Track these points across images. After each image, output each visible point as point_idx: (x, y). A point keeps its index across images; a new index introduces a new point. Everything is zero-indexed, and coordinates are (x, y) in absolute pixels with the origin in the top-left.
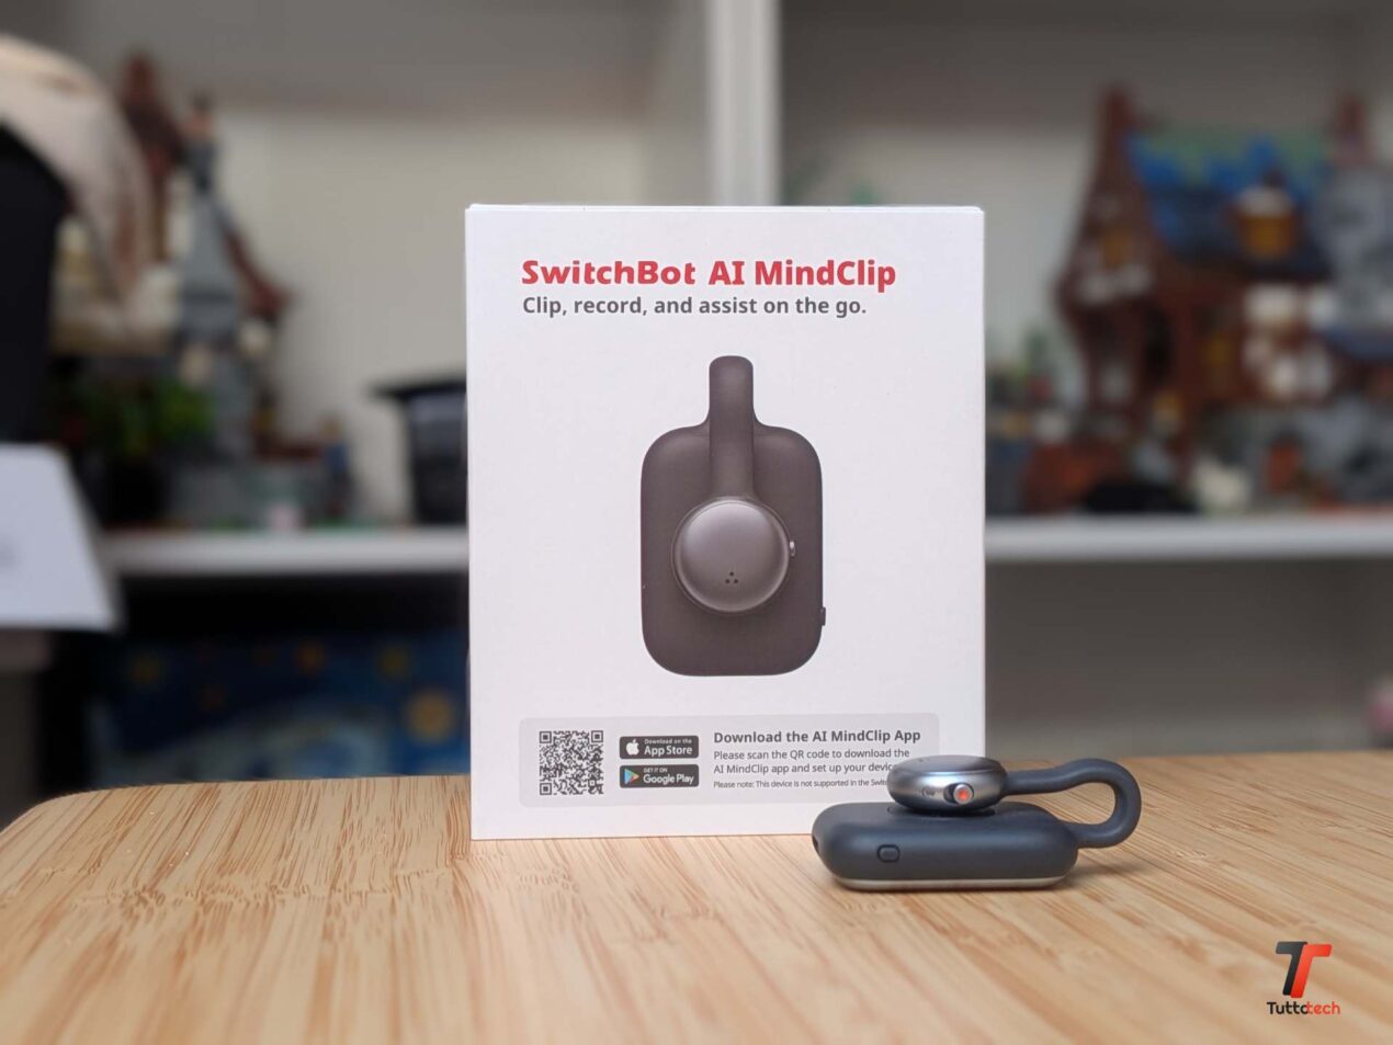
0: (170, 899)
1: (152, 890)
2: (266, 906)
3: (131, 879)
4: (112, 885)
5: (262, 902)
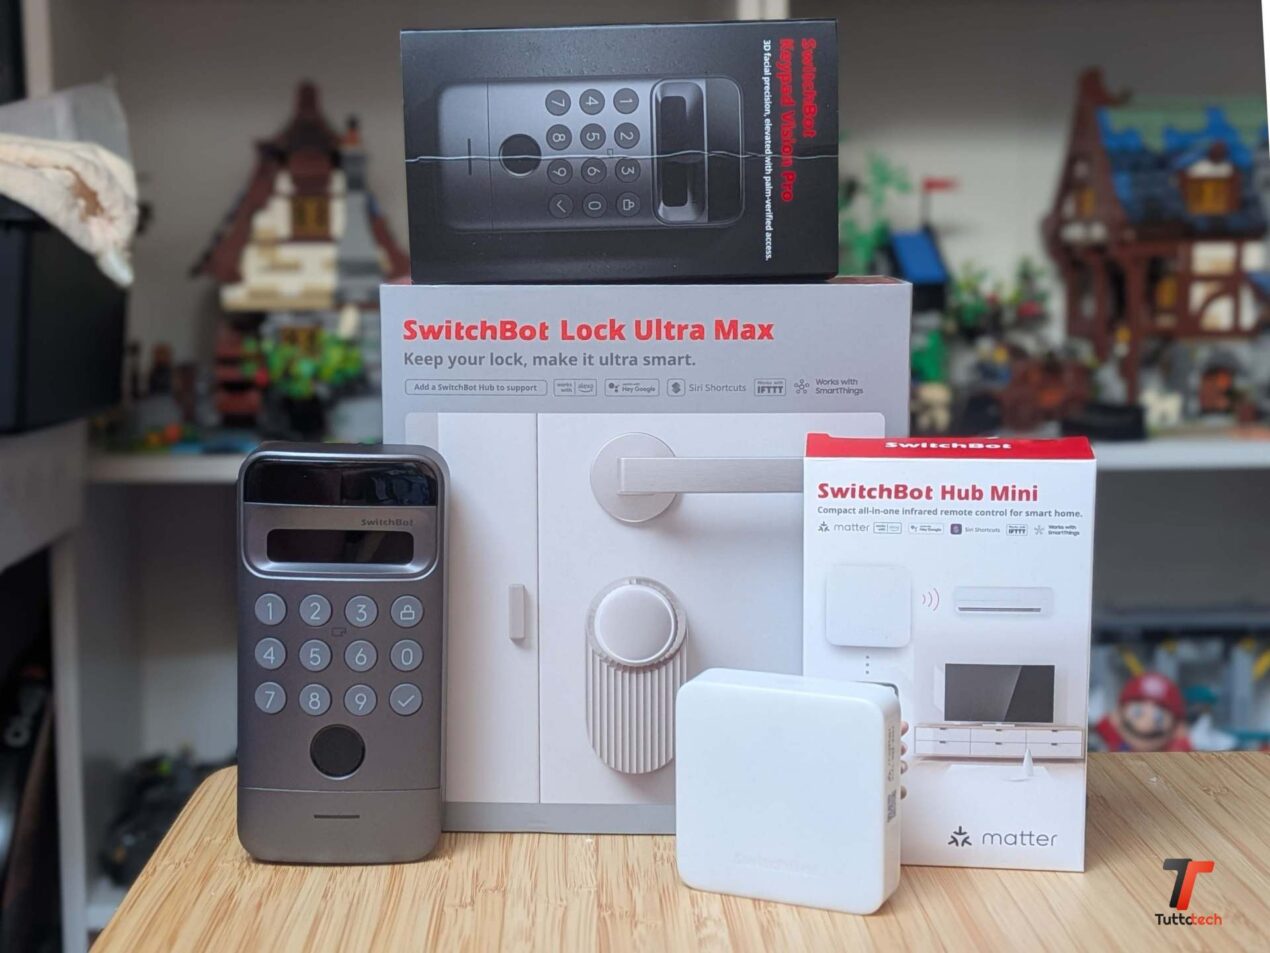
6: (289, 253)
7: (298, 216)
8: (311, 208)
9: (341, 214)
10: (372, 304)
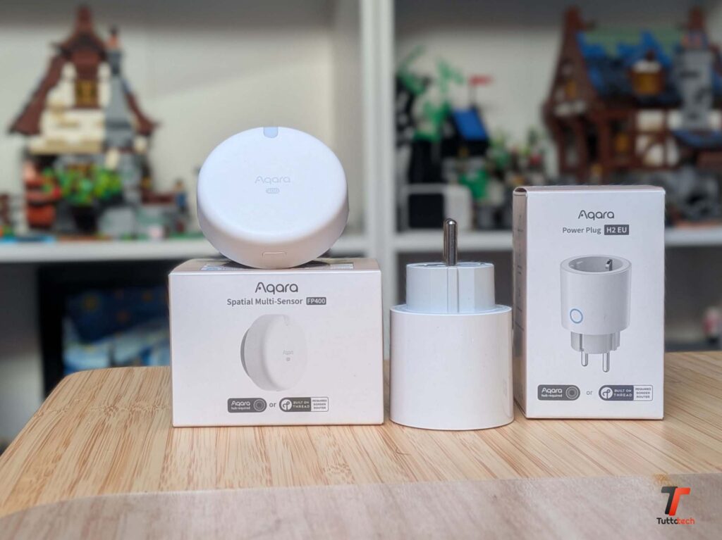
1: (114, 406)
2: (152, 412)
3: (106, 402)
4: (100, 405)
5: (151, 411)
6: (73, 116)
7: (79, 92)
8: (86, 87)
9: (106, 92)
10: (128, 148)
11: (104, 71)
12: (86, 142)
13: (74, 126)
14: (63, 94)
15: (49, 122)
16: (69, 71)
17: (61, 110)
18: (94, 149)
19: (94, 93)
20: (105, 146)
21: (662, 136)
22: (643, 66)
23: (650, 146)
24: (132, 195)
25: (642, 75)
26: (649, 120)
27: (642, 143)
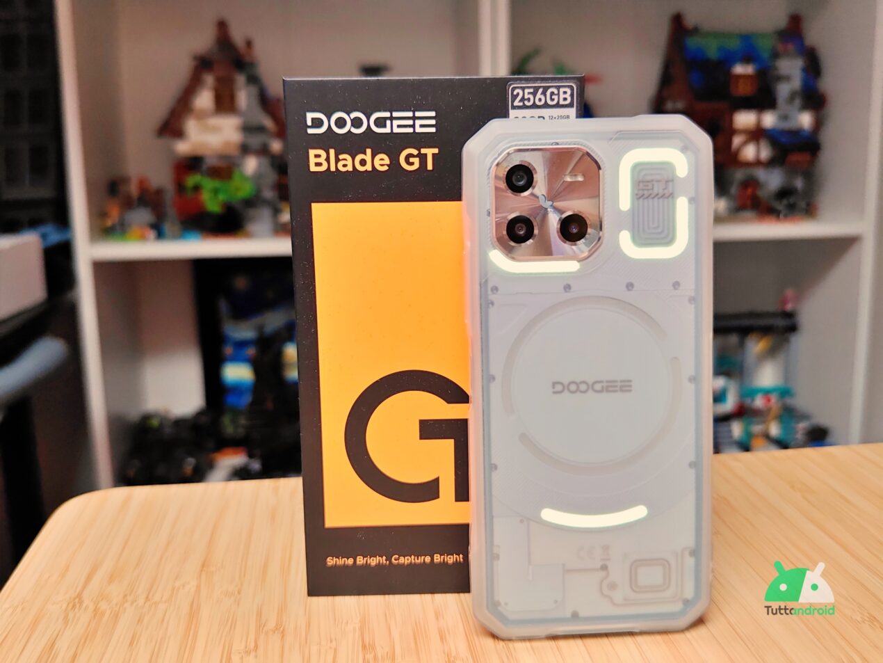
0: (84, 605)
1: (79, 596)
6: (214, 121)
7: (219, 99)
8: (226, 95)
10: (263, 151)
11: (241, 79)
12: (227, 144)
13: (216, 130)
14: (204, 99)
15: (192, 127)
16: (209, 79)
17: (202, 116)
18: (234, 152)
19: (232, 98)
20: (245, 149)
21: (757, 134)
22: (739, 69)
23: (745, 143)
24: (269, 194)
25: (739, 77)
26: (745, 119)
27: (737, 141)
